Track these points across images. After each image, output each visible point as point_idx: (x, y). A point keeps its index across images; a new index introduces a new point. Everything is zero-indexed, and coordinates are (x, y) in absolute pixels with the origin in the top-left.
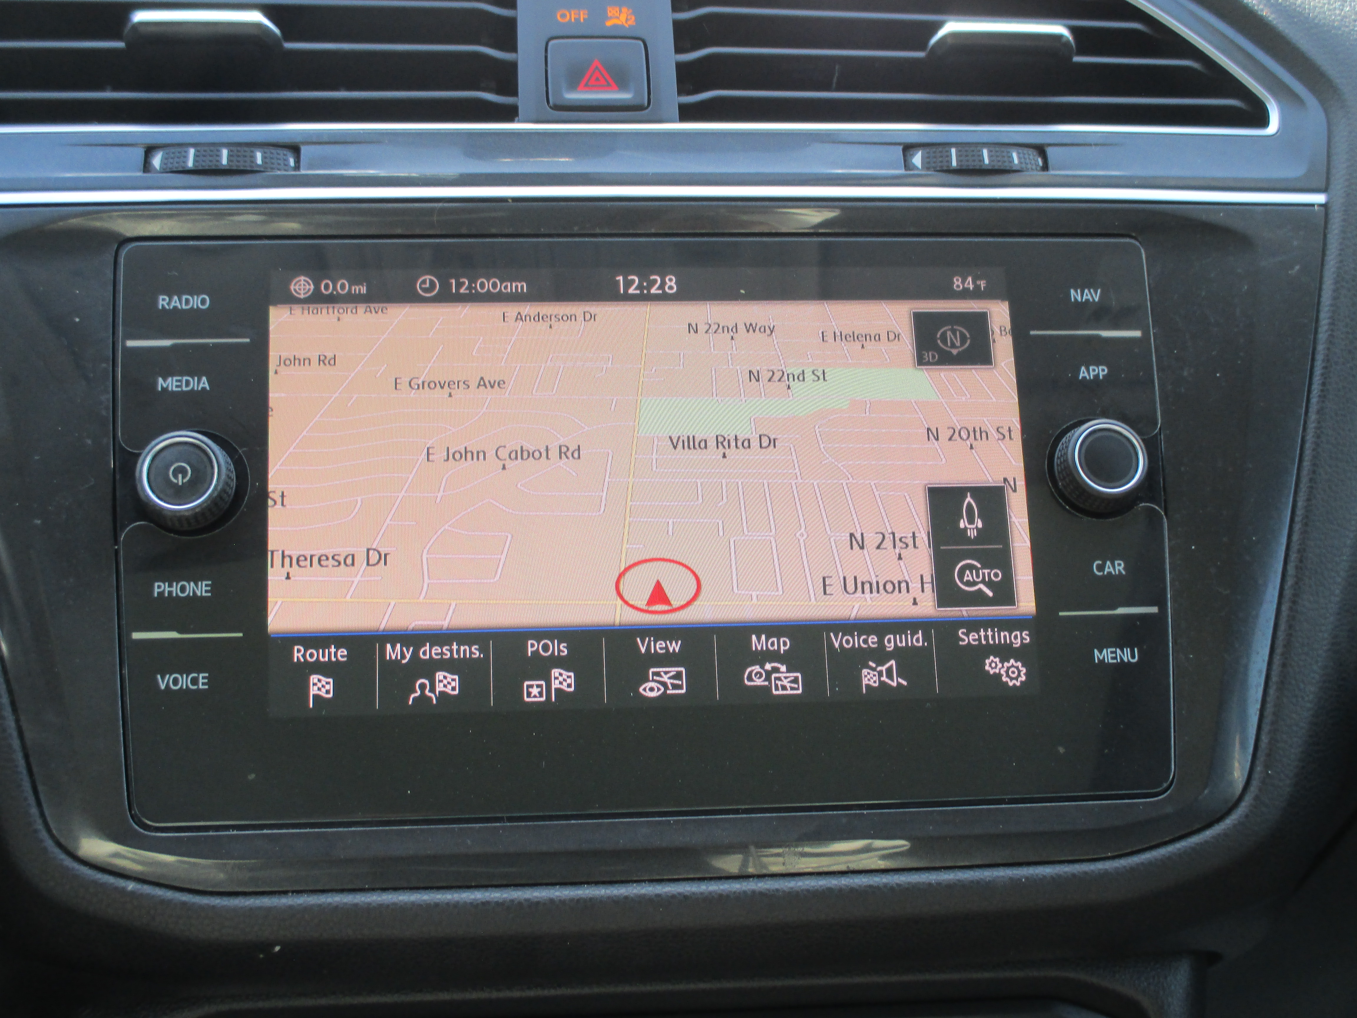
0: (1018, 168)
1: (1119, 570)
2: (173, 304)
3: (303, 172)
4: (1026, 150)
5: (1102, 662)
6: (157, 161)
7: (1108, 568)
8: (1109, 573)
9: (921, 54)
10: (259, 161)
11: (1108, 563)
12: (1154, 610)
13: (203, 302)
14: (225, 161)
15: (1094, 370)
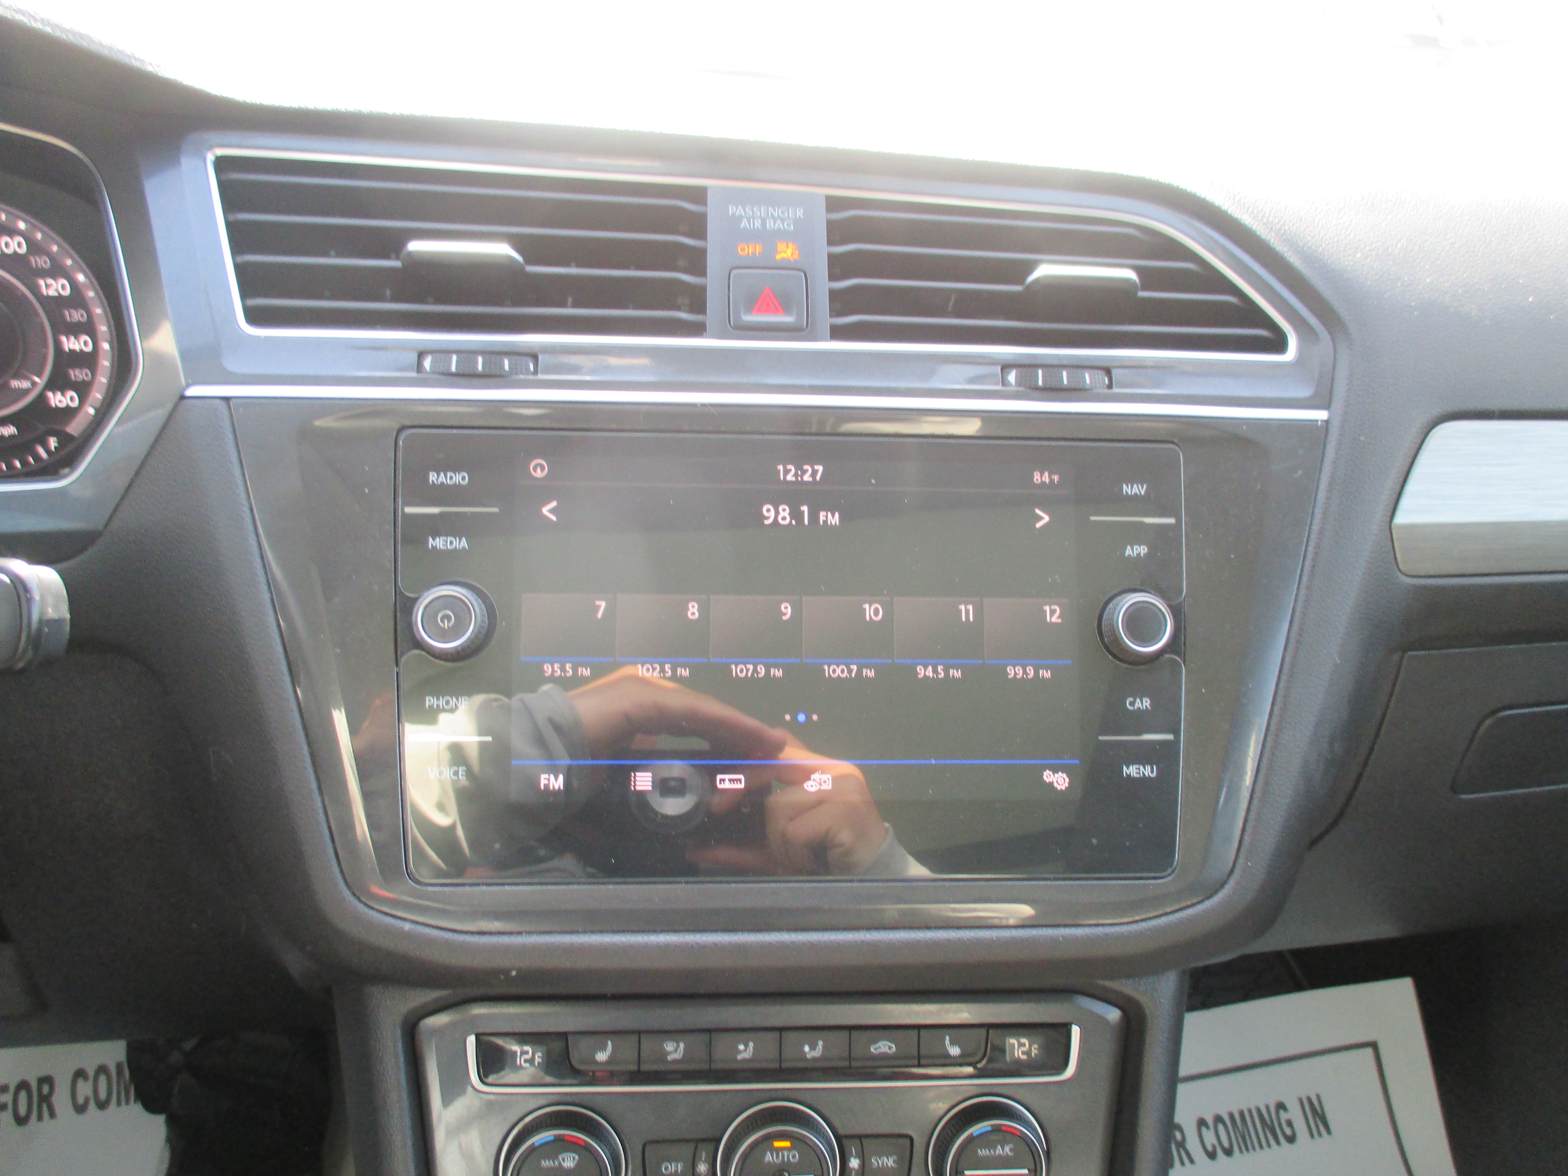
0: (1090, 387)
1: (1146, 707)
2: (440, 480)
3: (540, 377)
4: (1096, 372)
5: (1129, 776)
6: (427, 363)
7: (1138, 704)
8: (1139, 708)
9: (1018, 288)
10: (507, 368)
11: (1138, 700)
12: (1170, 737)
13: (464, 478)
14: (480, 368)
15: (1137, 549)
